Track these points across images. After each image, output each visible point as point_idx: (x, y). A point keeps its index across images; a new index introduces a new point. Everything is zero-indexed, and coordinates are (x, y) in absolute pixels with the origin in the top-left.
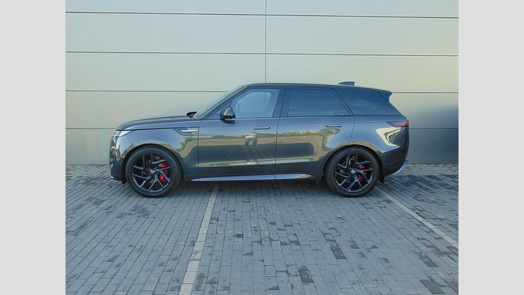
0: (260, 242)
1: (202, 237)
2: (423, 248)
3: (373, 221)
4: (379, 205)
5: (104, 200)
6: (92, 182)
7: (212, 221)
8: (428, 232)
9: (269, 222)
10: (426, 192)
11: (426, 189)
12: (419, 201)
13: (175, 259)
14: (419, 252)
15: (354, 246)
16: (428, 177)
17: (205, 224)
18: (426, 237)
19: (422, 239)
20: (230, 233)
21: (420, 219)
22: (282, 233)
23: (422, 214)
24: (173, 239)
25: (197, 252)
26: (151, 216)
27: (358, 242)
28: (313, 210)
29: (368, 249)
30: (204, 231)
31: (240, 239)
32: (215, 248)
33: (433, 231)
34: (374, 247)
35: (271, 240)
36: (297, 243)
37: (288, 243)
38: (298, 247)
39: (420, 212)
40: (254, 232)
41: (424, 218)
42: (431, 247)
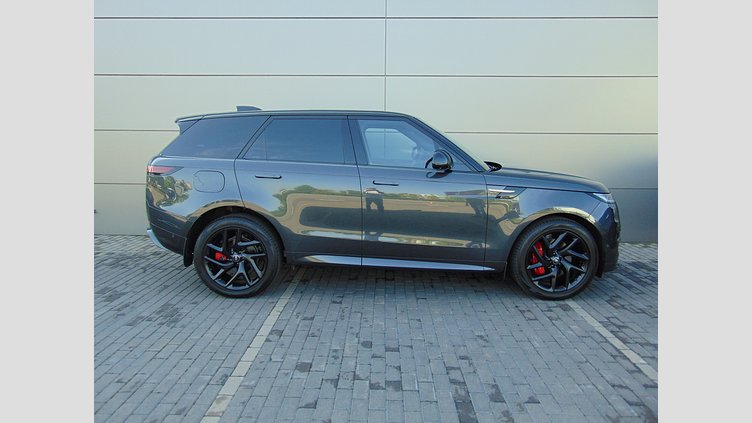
0: (335, 382)
1: (242, 368)
2: (622, 407)
3: (537, 345)
4: (549, 314)
5: (124, 294)
6: (123, 262)
7: (271, 337)
8: (632, 372)
9: (362, 340)
10: (629, 293)
11: (629, 287)
12: (617, 308)
13: (179, 413)
14: (613, 415)
15: (497, 398)
16: (634, 264)
17: (259, 342)
18: (628, 382)
19: (621, 386)
20: (292, 360)
21: (618, 343)
22: (378, 364)
23: (621, 334)
24: (195, 369)
25: (224, 397)
26: (180, 324)
27: (505, 387)
28: (438, 319)
29: (519, 404)
30: (251, 355)
31: (303, 375)
32: (257, 392)
33: (640, 371)
34: (532, 401)
35: (356, 377)
36: (397, 386)
37: (383, 384)
38: (396, 395)
39: (618, 330)
40: (331, 359)
41: (624, 341)
42: (636, 405)
